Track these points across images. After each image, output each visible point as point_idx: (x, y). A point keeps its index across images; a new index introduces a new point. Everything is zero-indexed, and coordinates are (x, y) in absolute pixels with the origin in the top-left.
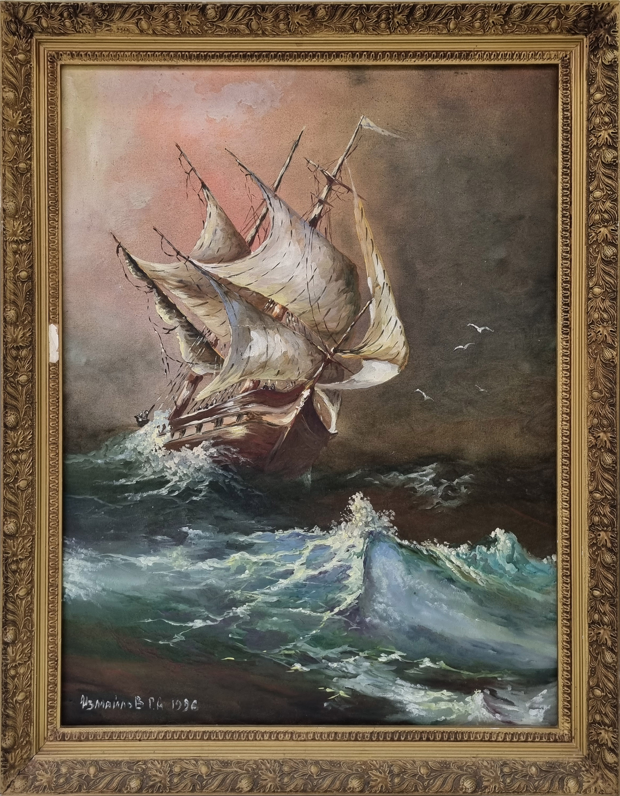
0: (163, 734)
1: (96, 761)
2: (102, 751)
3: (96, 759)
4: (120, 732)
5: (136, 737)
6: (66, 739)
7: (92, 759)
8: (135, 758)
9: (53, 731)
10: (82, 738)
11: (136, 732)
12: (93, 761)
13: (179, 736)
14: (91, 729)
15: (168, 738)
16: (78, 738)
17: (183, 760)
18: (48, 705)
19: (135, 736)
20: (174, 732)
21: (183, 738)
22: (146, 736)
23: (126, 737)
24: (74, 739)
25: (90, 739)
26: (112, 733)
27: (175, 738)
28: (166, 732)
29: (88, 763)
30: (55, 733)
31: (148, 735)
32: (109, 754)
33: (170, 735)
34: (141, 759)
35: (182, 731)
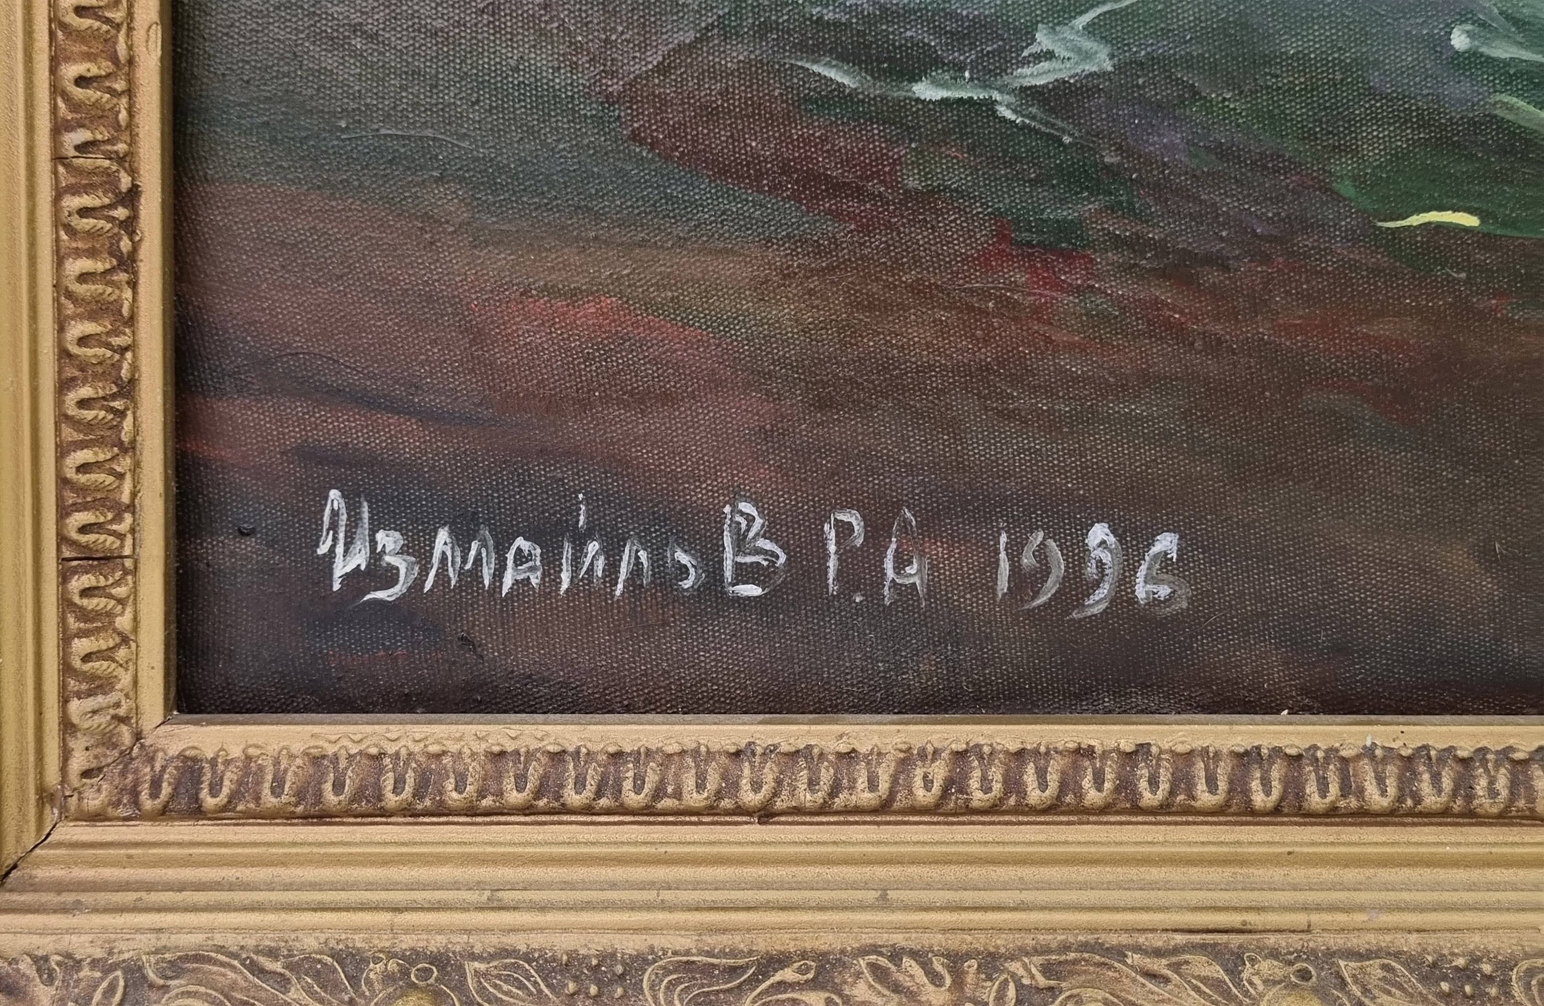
0: (939, 771)
1: (440, 960)
2: (479, 886)
3: (436, 943)
4: (618, 756)
5: (734, 786)
6: (210, 802)
7: (406, 942)
8: (738, 941)
9: (108, 740)
10: (331, 798)
11: (737, 754)
12: (412, 957)
13: (1063, 787)
14: (395, 730)
15: (978, 798)
16: (300, 795)
17: (1120, 953)
18: (62, 539)
19: (731, 785)
20: (1020, 755)
21: (1093, 797)
22: (812, 784)
23: (659, 793)
24: (269, 800)
25: (391, 800)
26: (558, 757)
27: (1034, 796)
28: (960, 756)
29: (374, 972)
30: (126, 757)
31: (826, 776)
32: (543, 908)
33: (996, 774)
34: (785, 942)
35: (1083, 753)
